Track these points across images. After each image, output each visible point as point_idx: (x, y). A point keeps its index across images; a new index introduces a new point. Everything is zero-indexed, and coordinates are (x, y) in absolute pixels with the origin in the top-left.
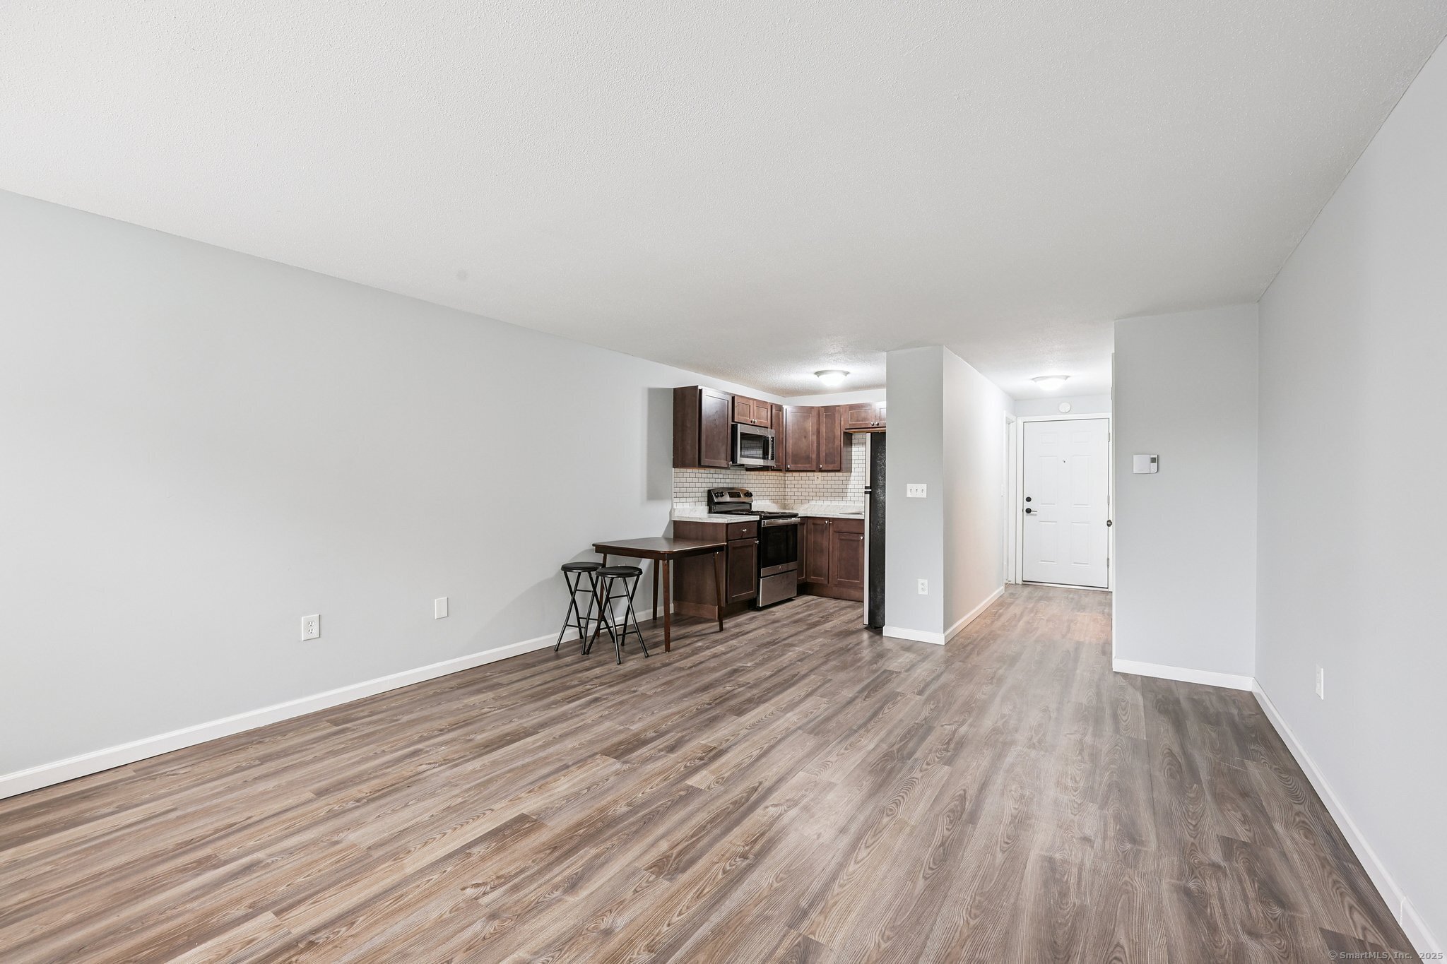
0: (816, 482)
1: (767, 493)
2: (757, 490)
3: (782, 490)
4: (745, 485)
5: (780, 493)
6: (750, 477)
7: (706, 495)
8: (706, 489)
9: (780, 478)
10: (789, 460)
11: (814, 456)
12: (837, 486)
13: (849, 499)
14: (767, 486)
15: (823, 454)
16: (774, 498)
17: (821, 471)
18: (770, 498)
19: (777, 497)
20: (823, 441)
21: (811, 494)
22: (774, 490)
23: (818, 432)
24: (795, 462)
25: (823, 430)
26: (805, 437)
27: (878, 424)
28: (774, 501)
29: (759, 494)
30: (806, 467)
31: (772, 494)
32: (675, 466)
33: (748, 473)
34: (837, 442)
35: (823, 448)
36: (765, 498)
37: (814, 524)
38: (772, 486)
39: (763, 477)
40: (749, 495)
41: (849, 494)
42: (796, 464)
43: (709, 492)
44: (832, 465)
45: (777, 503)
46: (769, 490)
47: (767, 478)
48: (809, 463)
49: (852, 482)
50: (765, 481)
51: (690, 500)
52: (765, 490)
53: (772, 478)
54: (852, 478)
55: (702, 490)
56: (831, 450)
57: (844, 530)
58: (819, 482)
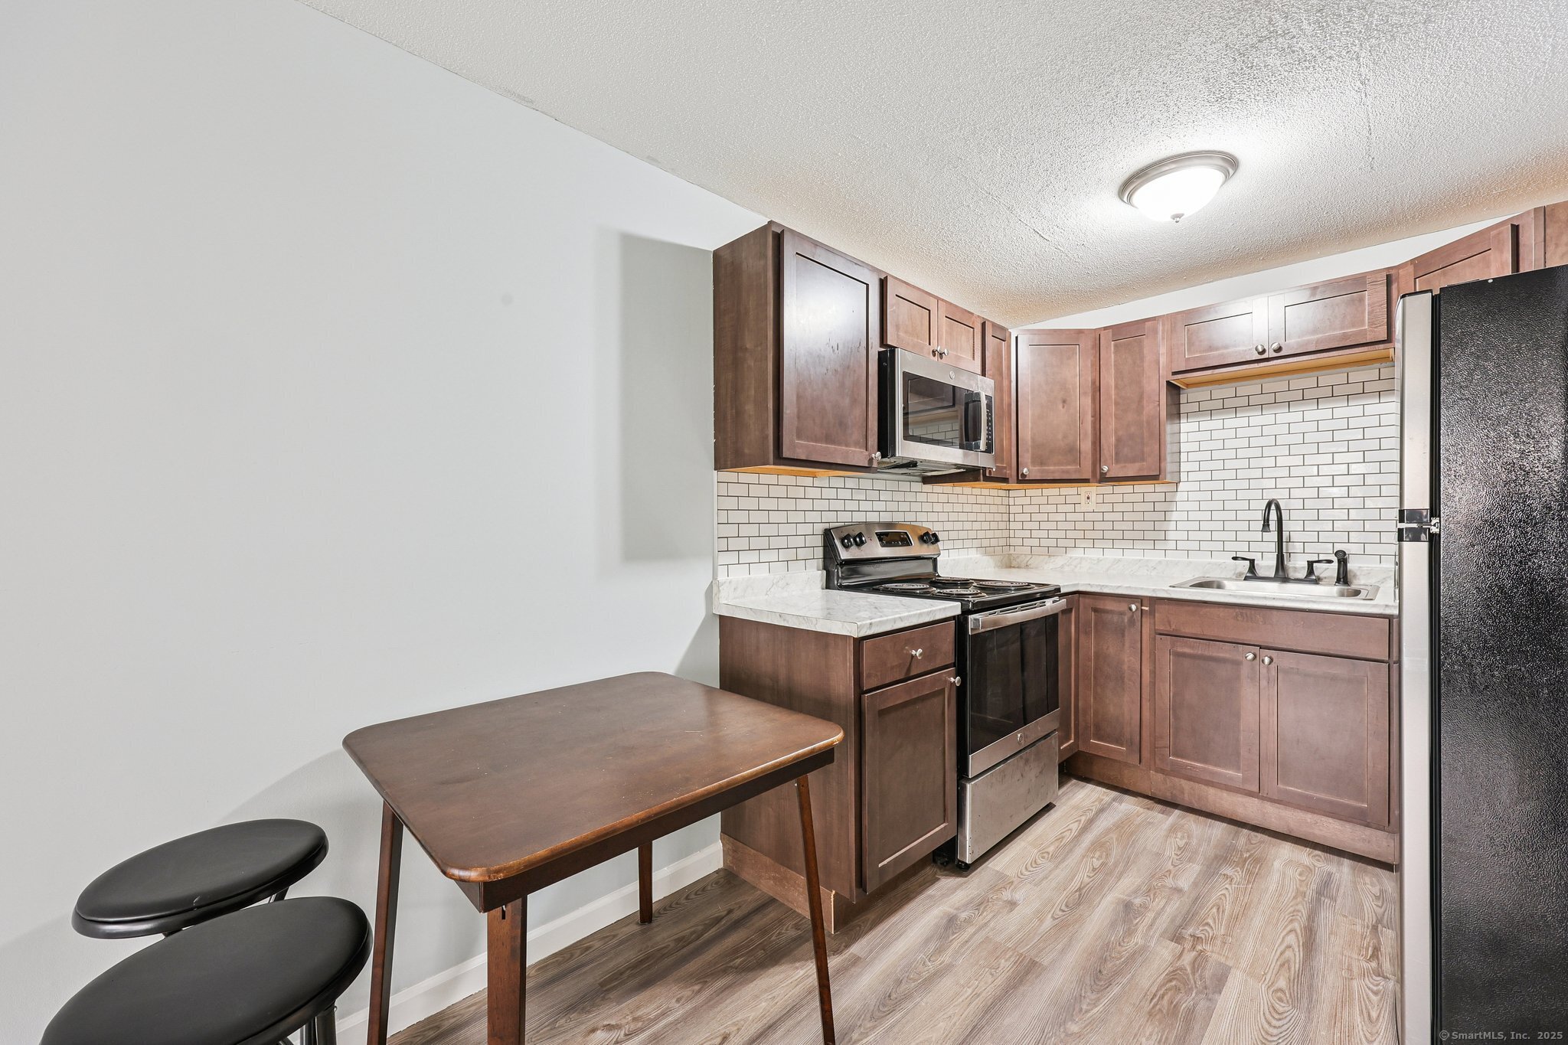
0: (1083, 507)
1: (972, 534)
2: (948, 526)
3: (1002, 525)
4: (922, 517)
5: (998, 534)
6: (933, 498)
7: (819, 541)
8: (820, 529)
9: (998, 501)
10: (1026, 457)
11: (1087, 446)
12: (1139, 516)
13: (1172, 545)
14: (972, 517)
15: (1109, 441)
16: (985, 543)
17: (1104, 479)
18: (976, 543)
19: (994, 542)
20: (1109, 410)
21: (1070, 534)
22: (986, 526)
23: (1097, 389)
24: (1039, 460)
25: (1109, 379)
26: (1064, 402)
27: (1279, 349)
28: (986, 550)
29: (953, 535)
30: (1067, 472)
31: (981, 534)
32: (719, 465)
33: (928, 487)
34: (1149, 409)
35: (1109, 426)
36: (968, 543)
37: (1096, 610)
38: (981, 517)
39: (963, 499)
40: (929, 538)
41: (1171, 535)
42: (1042, 464)
43: (827, 534)
44: (1137, 465)
45: (993, 555)
46: (976, 526)
47: (972, 499)
48: (1074, 462)
49: (1180, 507)
50: (967, 508)
51: (772, 556)
52: (967, 526)
53: (981, 500)
54: (1179, 496)
55: (807, 529)
56: (1133, 429)
57: (1188, 630)
58: (1092, 506)
